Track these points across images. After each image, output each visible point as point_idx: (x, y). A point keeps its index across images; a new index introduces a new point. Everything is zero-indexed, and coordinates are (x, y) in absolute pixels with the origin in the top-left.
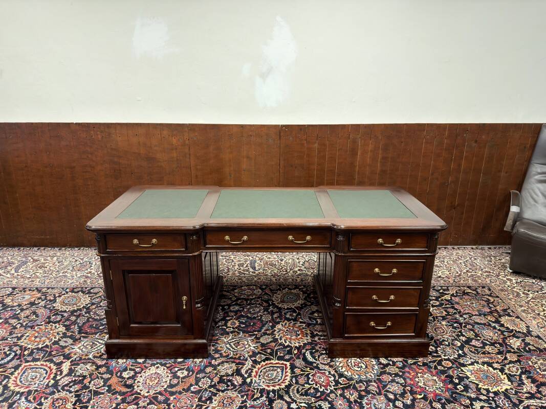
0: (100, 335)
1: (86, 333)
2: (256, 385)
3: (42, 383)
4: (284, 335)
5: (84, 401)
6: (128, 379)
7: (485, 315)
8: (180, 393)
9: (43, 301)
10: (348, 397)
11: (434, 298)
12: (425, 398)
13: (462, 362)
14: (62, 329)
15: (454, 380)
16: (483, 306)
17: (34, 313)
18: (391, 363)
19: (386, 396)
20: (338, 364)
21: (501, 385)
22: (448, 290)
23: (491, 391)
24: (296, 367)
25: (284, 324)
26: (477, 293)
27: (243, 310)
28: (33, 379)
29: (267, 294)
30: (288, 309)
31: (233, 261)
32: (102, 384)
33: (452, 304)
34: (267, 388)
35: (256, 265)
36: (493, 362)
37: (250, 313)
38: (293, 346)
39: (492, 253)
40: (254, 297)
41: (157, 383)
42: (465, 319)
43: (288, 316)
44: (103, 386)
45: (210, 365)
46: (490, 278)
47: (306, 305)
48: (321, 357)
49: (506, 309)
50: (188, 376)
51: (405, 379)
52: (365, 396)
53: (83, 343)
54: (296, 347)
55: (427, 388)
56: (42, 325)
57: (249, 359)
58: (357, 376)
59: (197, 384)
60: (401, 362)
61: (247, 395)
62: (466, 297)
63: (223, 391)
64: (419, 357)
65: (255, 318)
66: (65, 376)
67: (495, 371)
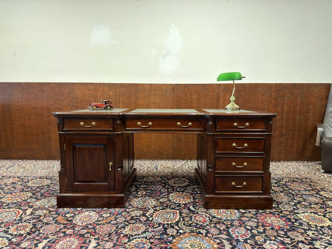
0: (54, 197)
1: (46, 196)
2: (155, 221)
3: (12, 218)
4: (175, 198)
5: (38, 227)
6: (69, 217)
7: (309, 191)
8: (104, 224)
9: (20, 182)
10: (219, 227)
11: (274, 183)
12: (272, 229)
13: (296, 212)
14: (30, 194)
15: (292, 220)
16: (307, 187)
17: (14, 187)
18: (248, 212)
19: (245, 227)
20: (211, 212)
21: (325, 223)
22: (283, 179)
23: (319, 226)
24: (183, 213)
25: (175, 193)
26: (302, 181)
27: (149, 186)
28: (6, 217)
29: (165, 180)
30: (178, 187)
31: (143, 166)
32: (52, 219)
33: (286, 186)
34: (163, 222)
35: (158, 168)
36: (318, 212)
37: (153, 188)
38: (181, 203)
39: (310, 164)
40: (156, 181)
41: (88, 220)
42: (296, 192)
43: (178, 190)
44: (52, 220)
45: (125, 211)
46: (310, 175)
47: (190, 185)
48: (200, 209)
49: (323, 188)
50: (110, 216)
51: (257, 220)
52: (231, 227)
53: (42, 201)
54: (183, 204)
55: (274, 224)
56: (17, 193)
57: (151, 209)
58: (225, 218)
59: (115, 220)
60: (254, 211)
61: (149, 226)
62: (296, 183)
63: (133, 224)
64: (267, 209)
65: (156, 190)
66: (27, 216)
67: (320, 216)
